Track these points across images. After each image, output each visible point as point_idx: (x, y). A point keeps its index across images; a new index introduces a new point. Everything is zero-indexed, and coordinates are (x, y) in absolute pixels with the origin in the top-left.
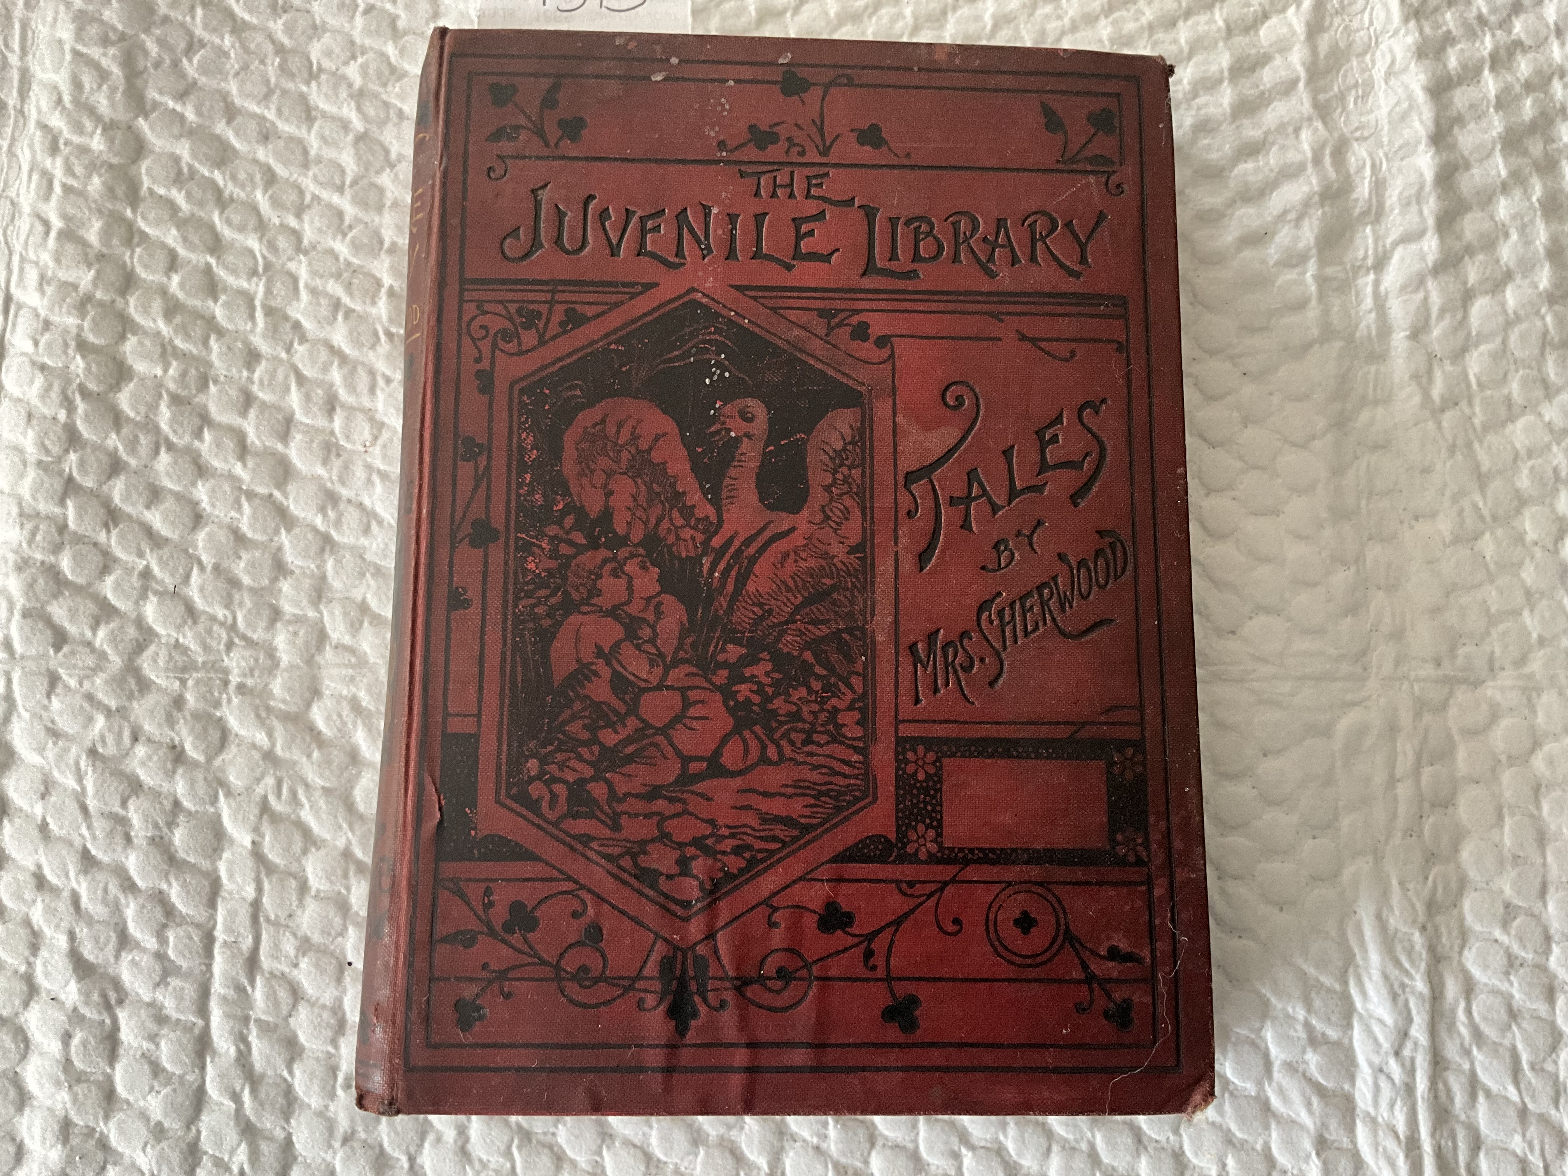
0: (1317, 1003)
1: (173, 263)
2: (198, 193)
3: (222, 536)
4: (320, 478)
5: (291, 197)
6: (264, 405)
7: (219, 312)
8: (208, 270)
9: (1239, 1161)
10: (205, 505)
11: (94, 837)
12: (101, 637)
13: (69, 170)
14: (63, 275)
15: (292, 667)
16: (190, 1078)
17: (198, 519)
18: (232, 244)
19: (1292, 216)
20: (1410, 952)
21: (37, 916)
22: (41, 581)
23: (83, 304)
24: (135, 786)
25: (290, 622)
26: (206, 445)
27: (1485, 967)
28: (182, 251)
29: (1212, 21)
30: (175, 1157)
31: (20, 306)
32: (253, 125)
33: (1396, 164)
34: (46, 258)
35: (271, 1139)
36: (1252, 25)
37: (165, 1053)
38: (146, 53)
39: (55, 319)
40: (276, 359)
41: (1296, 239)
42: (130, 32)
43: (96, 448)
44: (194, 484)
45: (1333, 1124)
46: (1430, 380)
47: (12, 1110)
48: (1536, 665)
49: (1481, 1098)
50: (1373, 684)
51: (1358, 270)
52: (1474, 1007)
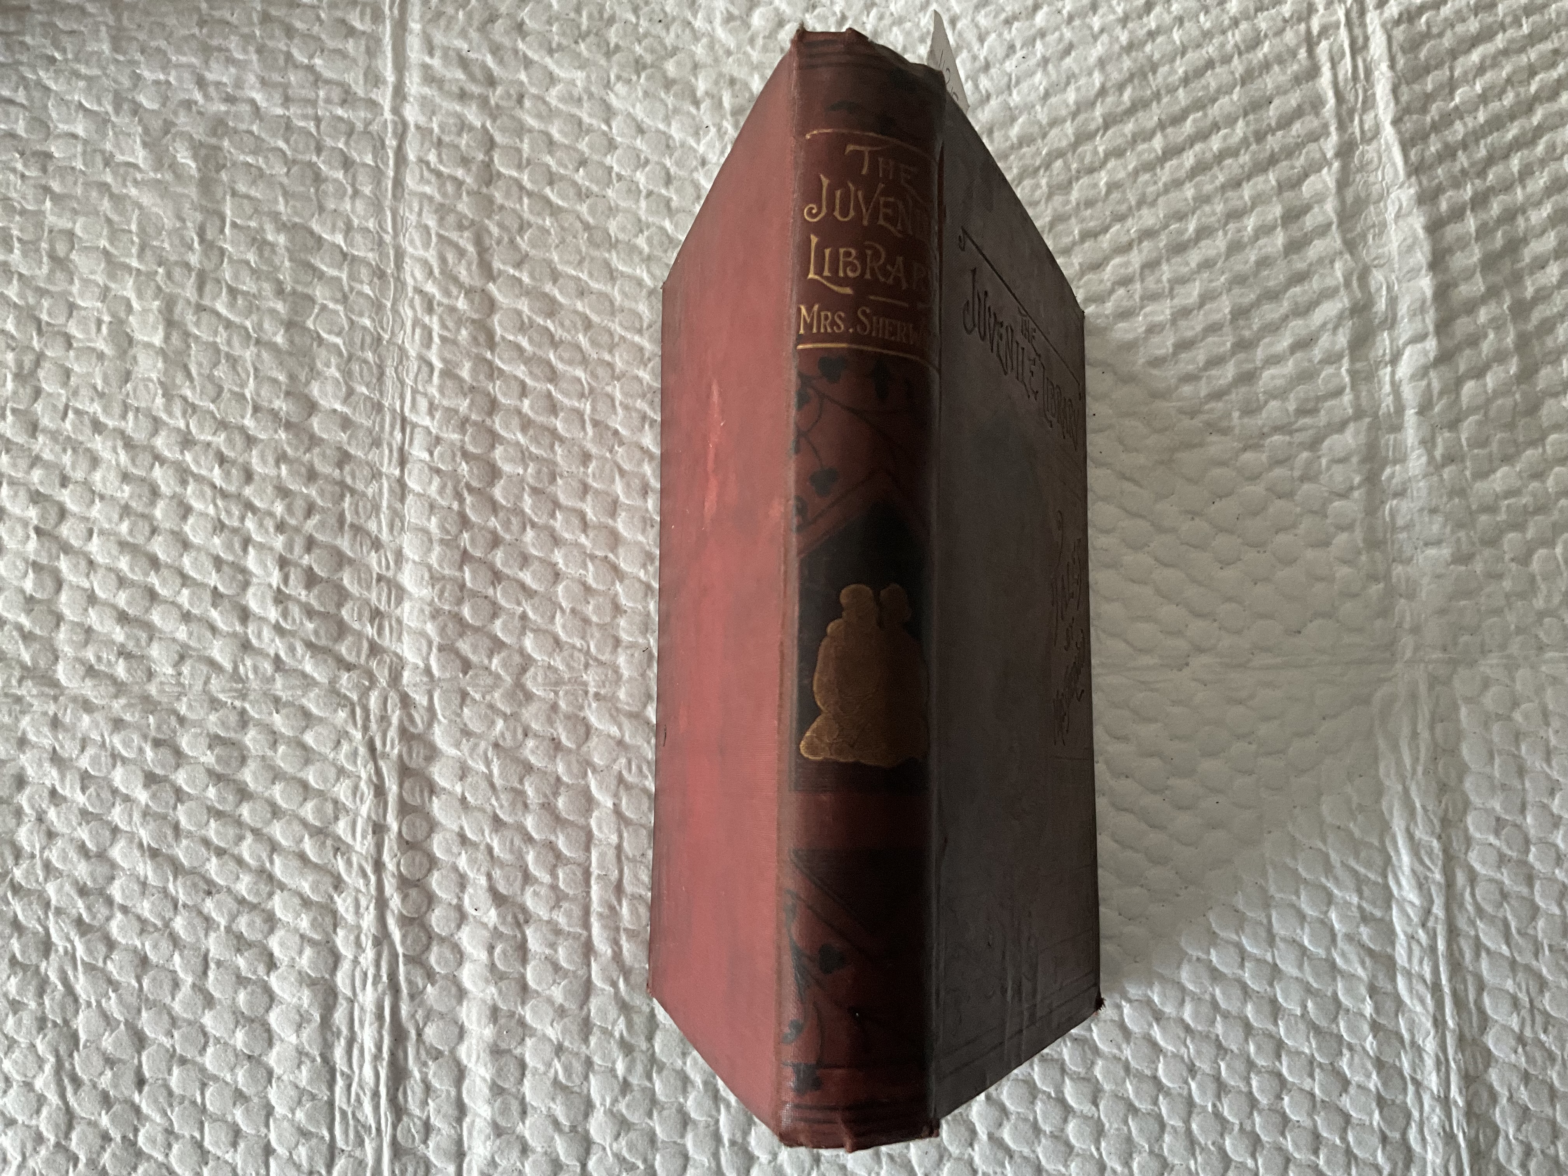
0: (1366, 892)
1: (524, 390)
2: (536, 337)
3: (577, 589)
4: (640, 543)
5: (605, 339)
6: (597, 492)
7: (560, 425)
8: (549, 395)
9: (1316, 1004)
10: (561, 565)
11: (501, 806)
12: (495, 663)
13: (444, 326)
14: (445, 403)
15: (631, 678)
16: (580, 973)
17: (557, 576)
18: (564, 375)
19: (1330, 326)
20: (1430, 854)
21: (463, 863)
22: (450, 625)
23: (463, 424)
24: (529, 768)
25: (627, 647)
26: (558, 522)
27: (1484, 863)
28: (528, 381)
29: (1267, 181)
30: (575, 1028)
31: (414, 426)
32: (572, 284)
33: (1404, 285)
34: (433, 391)
35: (640, 1012)
36: (1296, 183)
37: (562, 955)
38: (489, 233)
39: (444, 435)
40: (603, 458)
41: (1333, 343)
42: (477, 219)
43: (482, 528)
44: (552, 551)
45: (1381, 976)
46: (1434, 445)
47: (454, 1002)
48: (1514, 648)
49: (1484, 954)
50: (1399, 666)
51: (1378, 364)
52: (1477, 892)
